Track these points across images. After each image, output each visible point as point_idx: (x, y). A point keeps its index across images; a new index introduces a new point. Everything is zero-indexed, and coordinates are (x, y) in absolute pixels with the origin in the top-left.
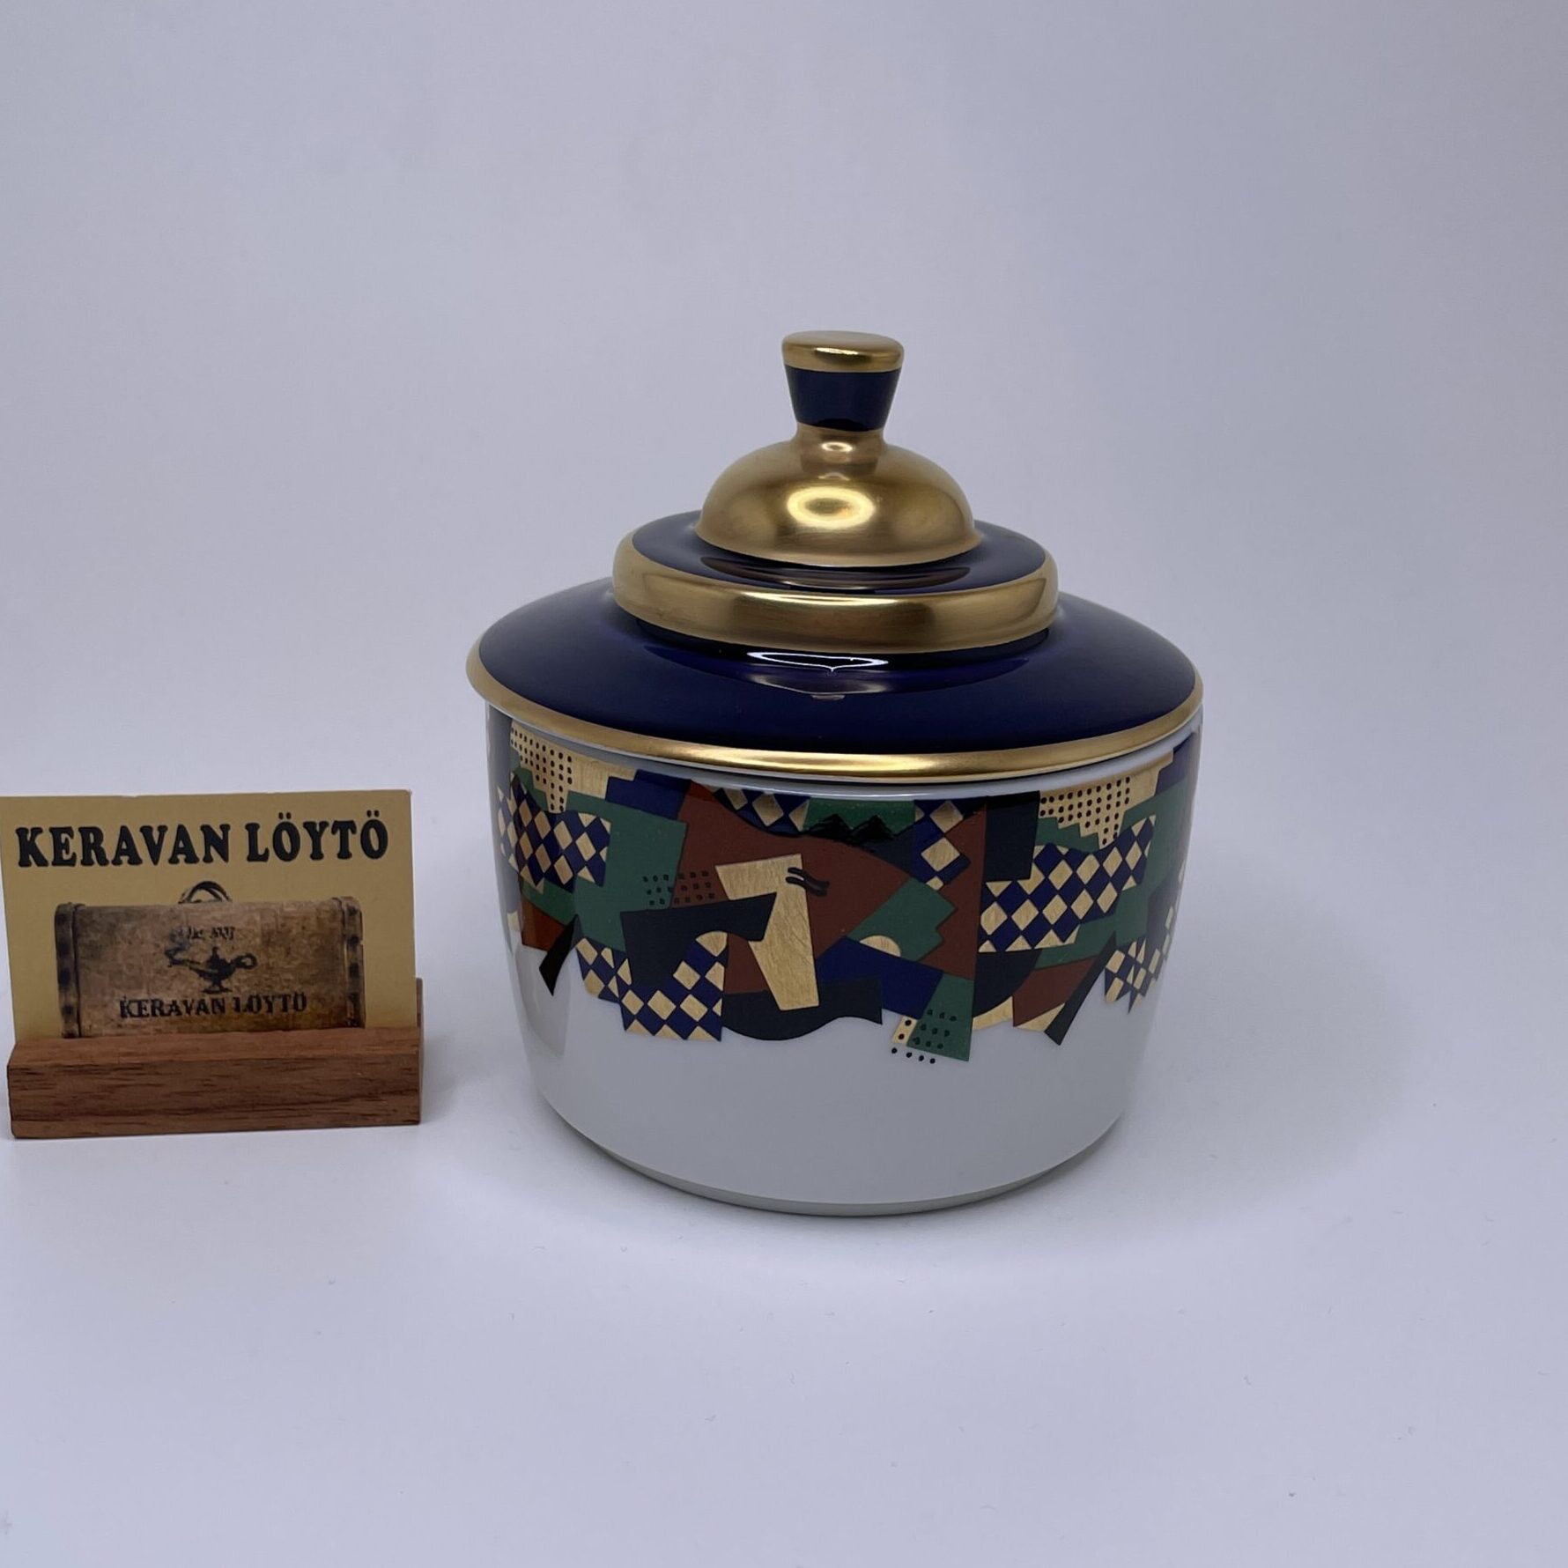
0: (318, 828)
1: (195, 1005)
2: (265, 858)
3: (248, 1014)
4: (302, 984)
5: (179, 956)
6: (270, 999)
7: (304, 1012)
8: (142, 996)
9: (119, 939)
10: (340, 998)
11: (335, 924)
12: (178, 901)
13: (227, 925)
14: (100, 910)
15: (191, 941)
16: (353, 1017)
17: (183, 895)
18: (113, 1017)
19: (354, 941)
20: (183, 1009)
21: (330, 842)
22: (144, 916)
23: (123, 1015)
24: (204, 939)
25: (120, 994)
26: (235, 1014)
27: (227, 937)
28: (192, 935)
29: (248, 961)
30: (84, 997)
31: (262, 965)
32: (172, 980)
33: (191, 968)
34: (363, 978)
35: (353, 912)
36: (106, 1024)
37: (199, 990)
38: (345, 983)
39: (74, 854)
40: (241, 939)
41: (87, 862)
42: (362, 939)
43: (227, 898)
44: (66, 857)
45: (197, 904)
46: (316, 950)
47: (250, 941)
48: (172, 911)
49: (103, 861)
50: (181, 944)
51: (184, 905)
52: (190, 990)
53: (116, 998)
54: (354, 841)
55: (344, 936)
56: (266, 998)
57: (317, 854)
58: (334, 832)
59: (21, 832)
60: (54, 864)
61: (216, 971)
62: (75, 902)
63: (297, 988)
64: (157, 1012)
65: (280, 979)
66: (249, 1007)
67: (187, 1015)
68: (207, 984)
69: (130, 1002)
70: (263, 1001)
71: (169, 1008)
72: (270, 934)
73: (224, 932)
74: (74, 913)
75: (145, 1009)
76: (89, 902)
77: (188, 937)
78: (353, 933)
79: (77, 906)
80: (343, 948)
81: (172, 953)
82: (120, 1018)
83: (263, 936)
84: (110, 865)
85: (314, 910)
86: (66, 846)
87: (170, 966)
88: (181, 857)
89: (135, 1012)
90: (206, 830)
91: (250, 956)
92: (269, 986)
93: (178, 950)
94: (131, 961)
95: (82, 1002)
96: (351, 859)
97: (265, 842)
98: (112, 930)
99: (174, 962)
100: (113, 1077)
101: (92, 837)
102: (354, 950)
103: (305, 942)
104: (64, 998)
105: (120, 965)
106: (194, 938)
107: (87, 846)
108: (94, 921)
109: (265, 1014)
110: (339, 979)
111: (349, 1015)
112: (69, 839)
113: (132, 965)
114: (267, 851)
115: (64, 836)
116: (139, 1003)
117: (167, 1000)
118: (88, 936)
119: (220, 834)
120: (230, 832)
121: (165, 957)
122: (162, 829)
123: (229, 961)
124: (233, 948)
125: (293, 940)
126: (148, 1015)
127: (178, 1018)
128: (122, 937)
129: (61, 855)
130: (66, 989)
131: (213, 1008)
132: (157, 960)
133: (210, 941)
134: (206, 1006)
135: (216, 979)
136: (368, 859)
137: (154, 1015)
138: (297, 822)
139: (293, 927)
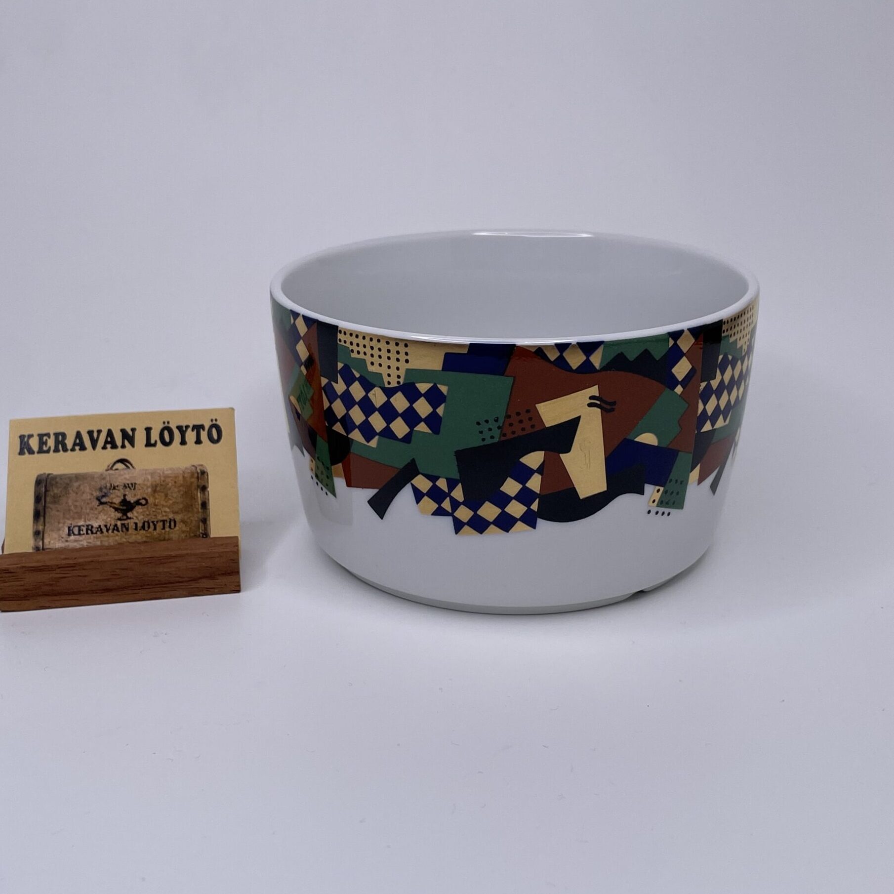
0: (184, 429)
1: (112, 527)
2: (154, 445)
3: (143, 532)
4: (173, 513)
5: (104, 500)
6: (155, 523)
7: (176, 529)
8: (81, 523)
9: (71, 491)
10: (196, 521)
11: (193, 480)
12: (106, 468)
13: (133, 482)
14: (61, 476)
15: (111, 491)
16: (203, 532)
17: (109, 466)
18: (63, 536)
19: (204, 488)
20: (104, 530)
21: (191, 436)
22: (86, 478)
23: (69, 535)
24: (119, 490)
25: (69, 522)
26: (135, 532)
27: (132, 488)
28: (112, 488)
29: (143, 502)
30: (47, 525)
31: (151, 504)
32: (99, 513)
33: (111, 507)
34: (209, 509)
35: (203, 473)
36: (59, 540)
37: (115, 519)
38: (199, 512)
39: (50, 448)
40: (140, 490)
41: (56, 450)
42: (208, 487)
43: (133, 467)
44: (45, 448)
45: (117, 471)
46: (183, 495)
47: (145, 491)
48: (102, 475)
49: (65, 450)
50: (106, 493)
51: (111, 472)
52: (109, 519)
53: (66, 525)
54: (204, 435)
55: (198, 486)
56: (153, 522)
57: (183, 442)
58: (193, 430)
59: (22, 437)
60: (39, 452)
61: (125, 508)
62: (47, 472)
63: (171, 516)
64: (89, 532)
65: (162, 512)
66: (143, 527)
67: (107, 533)
68: (119, 515)
69: (74, 527)
70: (151, 524)
71: (97, 529)
72: (156, 486)
73: (130, 485)
74: (46, 479)
75: (82, 530)
76: (56, 471)
77: (110, 489)
78: (203, 484)
79: (49, 475)
80: (198, 493)
81: (100, 498)
82: (67, 536)
83: (153, 487)
84: (69, 452)
85: (181, 472)
86: (46, 443)
87: (98, 506)
88: (109, 446)
89: (76, 532)
90: (123, 431)
91: (145, 499)
92: (155, 515)
93: (103, 496)
94: (77, 504)
95: (46, 527)
96: (202, 445)
97: (155, 436)
98: (67, 487)
99: (101, 503)
100: (59, 572)
101: (60, 438)
102: (204, 494)
103: (176, 490)
104: (35, 527)
105: (69, 506)
106: (113, 490)
107: (57, 442)
108: (57, 483)
109: (152, 531)
110: (195, 510)
111: (201, 531)
112: (48, 439)
113: (76, 507)
114: (156, 442)
115: (45, 438)
116: (79, 527)
117: (96, 525)
118: (53, 491)
119: (130, 433)
120: (137, 433)
121: (95, 500)
122: (99, 432)
123: (132, 502)
124: (135, 495)
125: (170, 489)
126: (84, 534)
127: (101, 535)
128: (72, 490)
129: (42, 448)
130: (37, 521)
131: (122, 529)
132: (91, 503)
133: (122, 491)
134: (118, 528)
135: (125, 512)
136: (212, 444)
137: (87, 533)
138: (173, 426)
139: (169, 482)
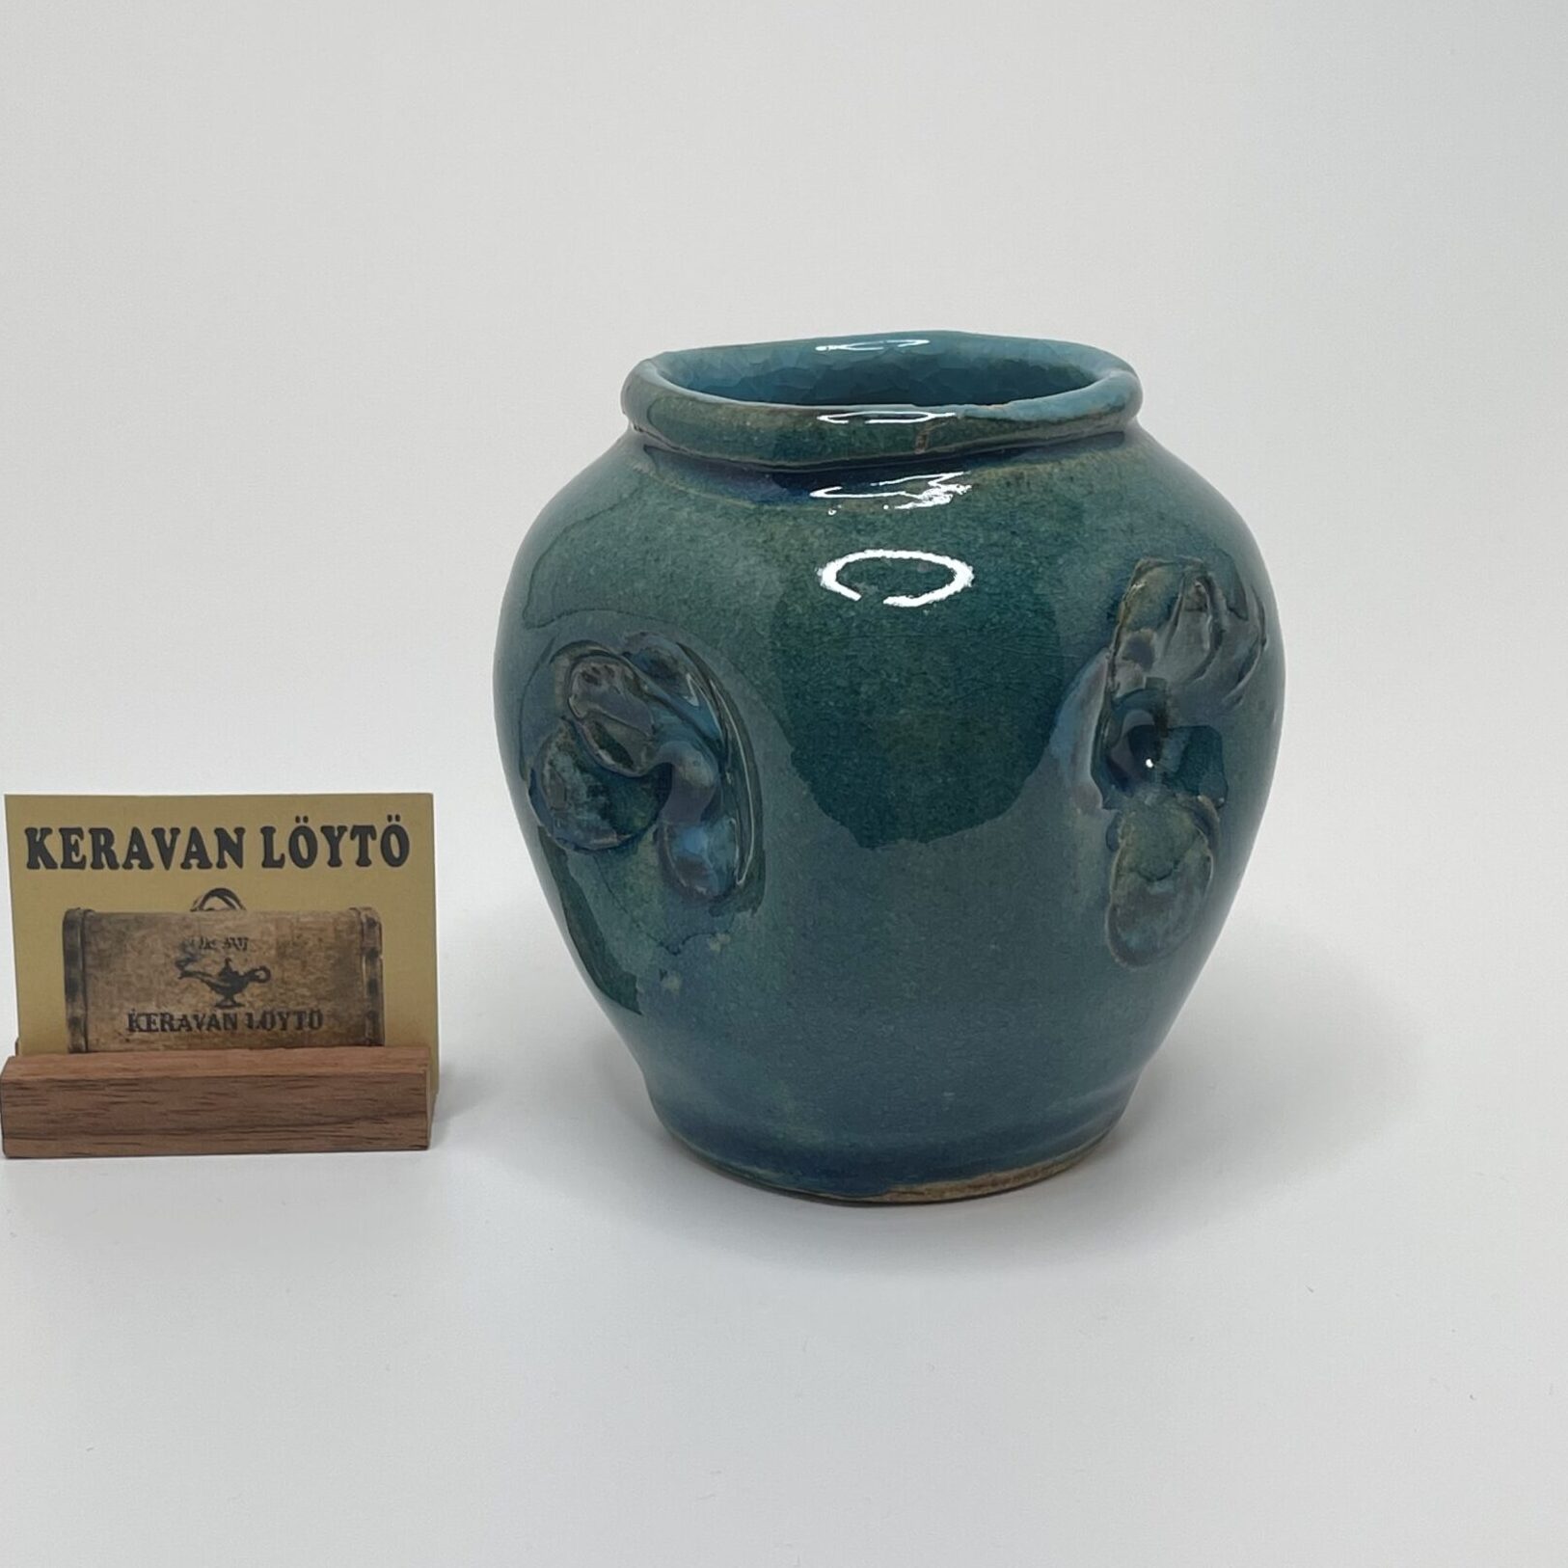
0: (336, 833)
1: (207, 1020)
2: (280, 864)
3: (261, 1031)
4: (320, 999)
5: (190, 968)
6: (285, 1016)
7: (321, 1030)
8: (152, 1008)
9: (129, 947)
10: (359, 1016)
11: (354, 936)
12: (191, 907)
13: (242, 935)
14: (109, 916)
15: (203, 952)
16: (371, 1037)
17: (196, 902)
18: (121, 1031)
19: (373, 955)
20: (194, 1024)
21: (349, 848)
22: (156, 924)
23: (131, 1030)
24: (216, 950)
25: (129, 1007)
26: (248, 1032)
27: (241, 948)
28: (204, 945)
29: (262, 975)
30: (92, 1009)
31: (277, 979)
32: (183, 992)
33: (203, 981)
34: (382, 995)
35: (373, 923)
36: (115, 1038)
37: (211, 1005)
38: (364, 1000)
39: (84, 857)
40: (255, 951)
41: (97, 865)
42: (381, 952)
43: (241, 906)
44: (76, 859)
45: (209, 913)
46: (334, 965)
47: (264, 954)
48: (184, 919)
49: (113, 865)
50: (191, 954)
51: (198, 913)
52: (201, 1005)
53: (125, 1011)
54: (374, 847)
55: (362, 949)
56: (280, 1014)
57: (335, 861)
59: (30, 832)
60: (63, 866)
61: (228, 985)
62: (84, 907)
63: (313, 1004)
64: (167, 1027)
65: (296, 994)
66: (263, 1024)
67: (198, 1031)
68: (219, 998)
69: (139, 1015)
70: (277, 1018)
71: (179, 1023)
72: (285, 945)
73: (237, 942)
74: (83, 920)
75: (155, 1023)
76: (99, 907)
77: (200, 948)
78: (372, 946)
79: (90, 911)
80: (361, 962)
81: (182, 964)
82: (128, 1033)
83: (278, 948)
84: (121, 869)
85: (331, 920)
86: (76, 848)
87: (180, 978)
88: (194, 862)
89: (144, 1026)
90: (220, 833)
91: (263, 969)
92: (284, 1002)
93: (189, 961)
94: (140, 972)
95: (89, 1013)
96: (370, 867)
97: (281, 847)
98: (121, 938)
99: (186, 974)
100: (108, 1093)
101: (102, 841)
102: (374, 965)
103: (322, 954)
104: (70, 1011)
105: (129, 975)
106: (205, 948)
107: (97, 849)
108: (102, 928)
109: (280, 1032)
110: (357, 995)
111: (367, 1035)
112: (79, 840)
113: (140, 977)
114: (283, 856)
115: (74, 838)
116: (148, 1016)
117: (178, 1015)
118: (96, 944)
119: (234, 837)
120: (245, 837)
121: (175, 968)
122: (175, 832)
123: (241, 973)
124: (246, 960)
125: (310, 953)
126: (157, 1030)
127: (187, 1033)
128: (133, 947)
129: (71, 857)
130: (74, 1000)
131: (225, 1024)
132: (167, 971)
133: (222, 951)
134: (217, 1022)
135: (228, 993)
136: (388, 867)
137: (163, 1030)
138: (315, 827)
139: (309, 939)
